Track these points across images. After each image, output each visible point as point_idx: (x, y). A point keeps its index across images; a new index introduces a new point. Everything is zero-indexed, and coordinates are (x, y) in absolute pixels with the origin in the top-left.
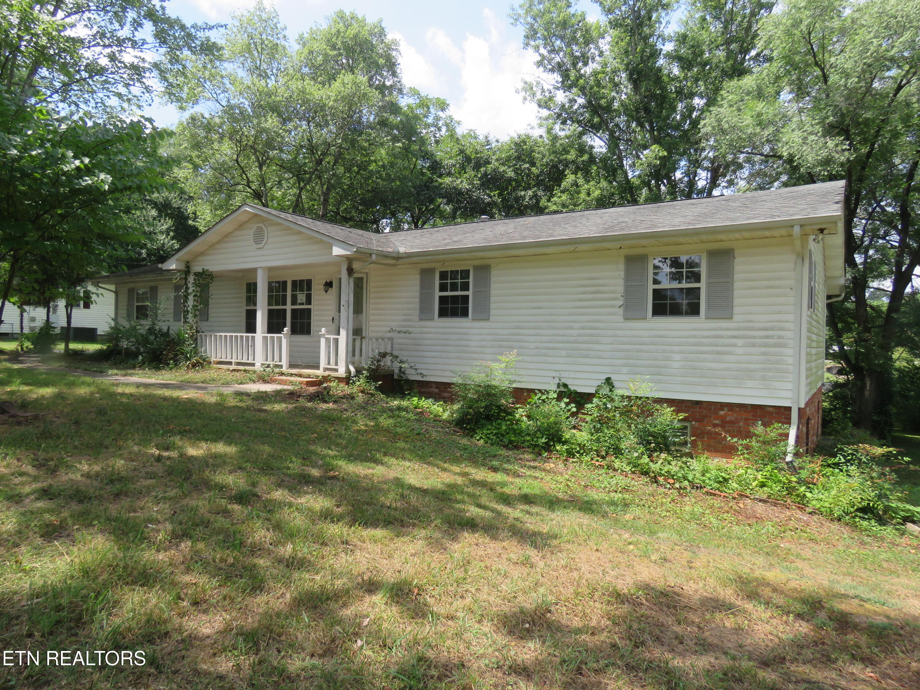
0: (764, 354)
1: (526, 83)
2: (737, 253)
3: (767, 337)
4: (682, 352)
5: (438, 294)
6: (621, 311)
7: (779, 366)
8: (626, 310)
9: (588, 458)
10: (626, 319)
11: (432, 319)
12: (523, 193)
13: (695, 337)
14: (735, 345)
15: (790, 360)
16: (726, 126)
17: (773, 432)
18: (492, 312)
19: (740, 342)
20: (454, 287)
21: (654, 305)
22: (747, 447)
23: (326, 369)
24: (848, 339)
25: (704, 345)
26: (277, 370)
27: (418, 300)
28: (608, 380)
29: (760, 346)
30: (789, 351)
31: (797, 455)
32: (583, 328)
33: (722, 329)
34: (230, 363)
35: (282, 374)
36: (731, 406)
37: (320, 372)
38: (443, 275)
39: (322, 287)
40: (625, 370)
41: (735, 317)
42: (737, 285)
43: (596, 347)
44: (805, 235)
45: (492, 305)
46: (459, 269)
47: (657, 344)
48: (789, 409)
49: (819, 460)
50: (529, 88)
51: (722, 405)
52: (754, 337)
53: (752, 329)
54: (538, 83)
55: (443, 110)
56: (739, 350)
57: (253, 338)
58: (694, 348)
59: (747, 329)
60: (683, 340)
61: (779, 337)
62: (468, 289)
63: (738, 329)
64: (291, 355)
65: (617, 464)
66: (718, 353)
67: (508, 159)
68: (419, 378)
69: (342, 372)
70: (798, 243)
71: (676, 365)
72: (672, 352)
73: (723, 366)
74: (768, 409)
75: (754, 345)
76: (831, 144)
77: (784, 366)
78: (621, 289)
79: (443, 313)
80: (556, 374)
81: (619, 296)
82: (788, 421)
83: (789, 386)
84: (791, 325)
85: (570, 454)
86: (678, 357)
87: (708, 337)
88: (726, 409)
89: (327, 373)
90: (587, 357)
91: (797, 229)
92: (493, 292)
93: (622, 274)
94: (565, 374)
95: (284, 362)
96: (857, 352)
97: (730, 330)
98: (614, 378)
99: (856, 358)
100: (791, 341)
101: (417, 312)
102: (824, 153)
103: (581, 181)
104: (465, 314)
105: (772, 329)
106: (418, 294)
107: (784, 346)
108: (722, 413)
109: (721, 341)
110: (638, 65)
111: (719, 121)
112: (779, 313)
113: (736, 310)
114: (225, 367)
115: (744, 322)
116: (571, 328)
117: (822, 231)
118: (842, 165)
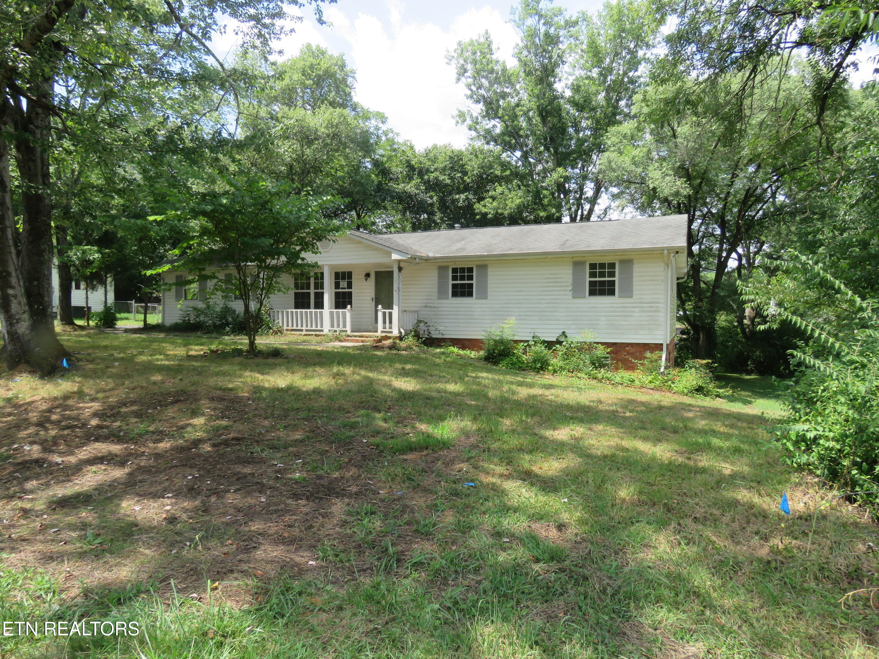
0: (649, 316)
1: (460, 111)
2: (635, 261)
3: (650, 307)
4: (605, 316)
5: (451, 282)
6: (571, 293)
7: (656, 322)
8: (573, 293)
9: (564, 373)
10: (574, 297)
11: (448, 298)
12: (457, 196)
13: (613, 307)
14: (634, 312)
15: (663, 319)
16: (614, 166)
17: (655, 356)
18: (489, 294)
19: (637, 310)
20: (462, 278)
21: (590, 290)
22: (642, 364)
23: (382, 332)
24: (689, 305)
25: (617, 312)
26: (343, 334)
27: (436, 286)
28: (564, 333)
29: (647, 312)
30: (662, 314)
31: (666, 368)
32: (548, 303)
33: (627, 303)
34: (302, 330)
35: (348, 336)
36: (632, 345)
37: (379, 334)
38: (455, 270)
39: (363, 277)
40: (573, 327)
41: (634, 297)
42: (634, 279)
43: (556, 314)
44: (669, 253)
45: (489, 290)
46: (466, 266)
47: (591, 312)
48: (662, 345)
49: (678, 369)
50: (462, 116)
51: (628, 344)
52: (644, 307)
53: (643, 303)
54: (469, 111)
55: (383, 122)
56: (636, 314)
57: (321, 313)
58: (613, 314)
59: (640, 303)
60: (606, 309)
61: (656, 307)
62: (472, 279)
63: (635, 303)
64: (352, 325)
65: (579, 375)
66: (625, 316)
67: (444, 169)
68: (440, 336)
69: (395, 332)
70: (666, 259)
71: (602, 323)
72: (600, 316)
73: (628, 323)
74: (651, 345)
75: (644, 312)
76: (678, 183)
77: (661, 323)
78: (571, 280)
79: (455, 294)
80: (532, 331)
81: (569, 284)
82: (662, 350)
83: (662, 333)
84: (662, 301)
85: (555, 371)
86: (603, 319)
87: (620, 307)
88: (629, 346)
89: (384, 334)
90: (550, 320)
91: (666, 252)
92: (489, 282)
93: (571, 272)
94: (536, 331)
95: (348, 328)
96: (695, 315)
97: (632, 303)
98: (567, 331)
99: (694, 319)
100: (663, 309)
101: (436, 294)
102: (674, 189)
103: (507, 192)
104: (470, 294)
105: (653, 303)
106: (436, 282)
107: (659, 311)
108: (627, 348)
109: (626, 309)
110: (546, 107)
111: (610, 162)
112: (656, 294)
113: (634, 292)
114: (298, 333)
115: (638, 299)
116: (541, 303)
117: (677, 252)
118: (685, 197)
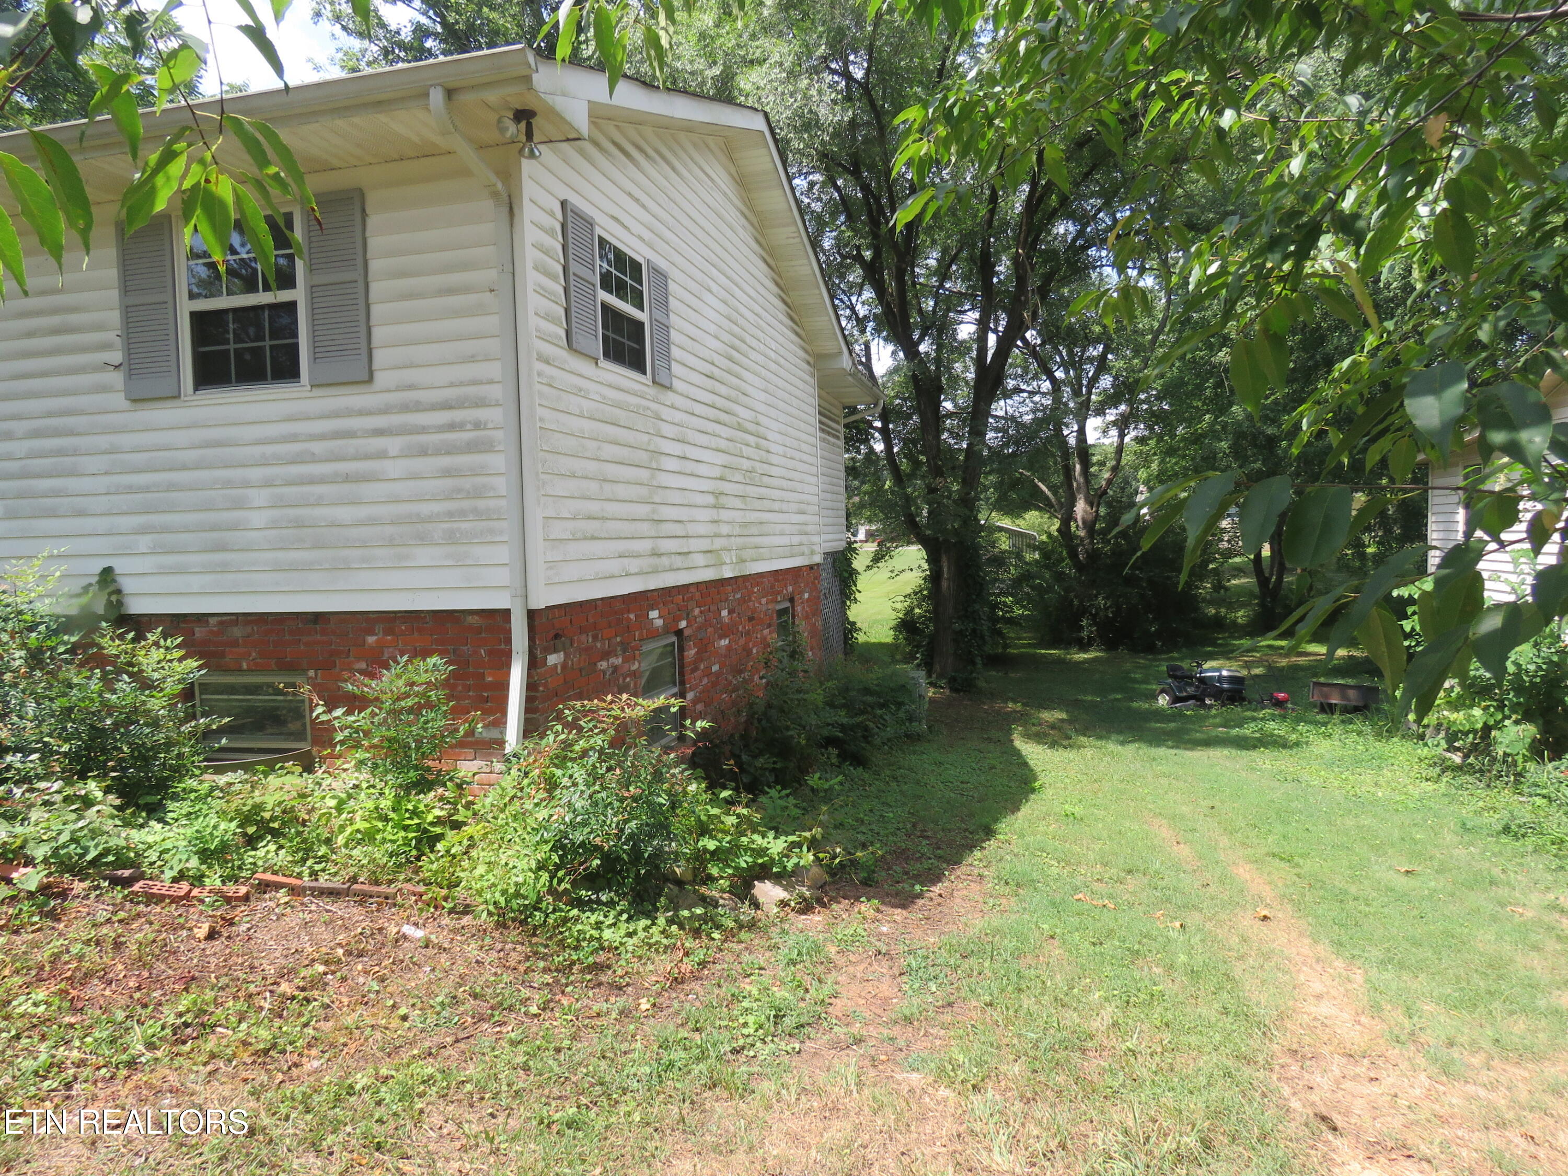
0: (448, 473)
2: (372, 199)
3: (452, 427)
4: (268, 483)
6: (120, 378)
7: (481, 504)
8: (130, 376)
10: (133, 400)
13: (293, 438)
14: (382, 455)
15: (501, 484)
19: (393, 444)
21: (197, 358)
25: (314, 459)
28: (106, 575)
29: (438, 451)
30: (498, 461)
31: (527, 733)
33: (349, 413)
40: (144, 542)
41: (381, 379)
42: (377, 288)
43: (72, 483)
47: (210, 467)
48: (507, 612)
51: (370, 619)
52: (423, 430)
53: (418, 407)
56: (393, 468)
58: (296, 470)
59: (406, 408)
60: (269, 449)
61: (477, 425)
63: (386, 410)
66: (348, 478)
71: (258, 518)
72: (247, 484)
73: (362, 512)
74: (470, 619)
75: (423, 452)
77: (492, 503)
78: (114, 317)
81: (111, 336)
82: (507, 645)
84: (495, 392)
86: (260, 497)
87: (322, 437)
88: (379, 628)
93: (112, 274)
97: (369, 413)
98: (120, 566)
100: (499, 435)
105: (461, 404)
107: (485, 447)
108: (371, 639)
109: (351, 445)
112: (472, 359)
113: (380, 358)
115: (398, 389)
